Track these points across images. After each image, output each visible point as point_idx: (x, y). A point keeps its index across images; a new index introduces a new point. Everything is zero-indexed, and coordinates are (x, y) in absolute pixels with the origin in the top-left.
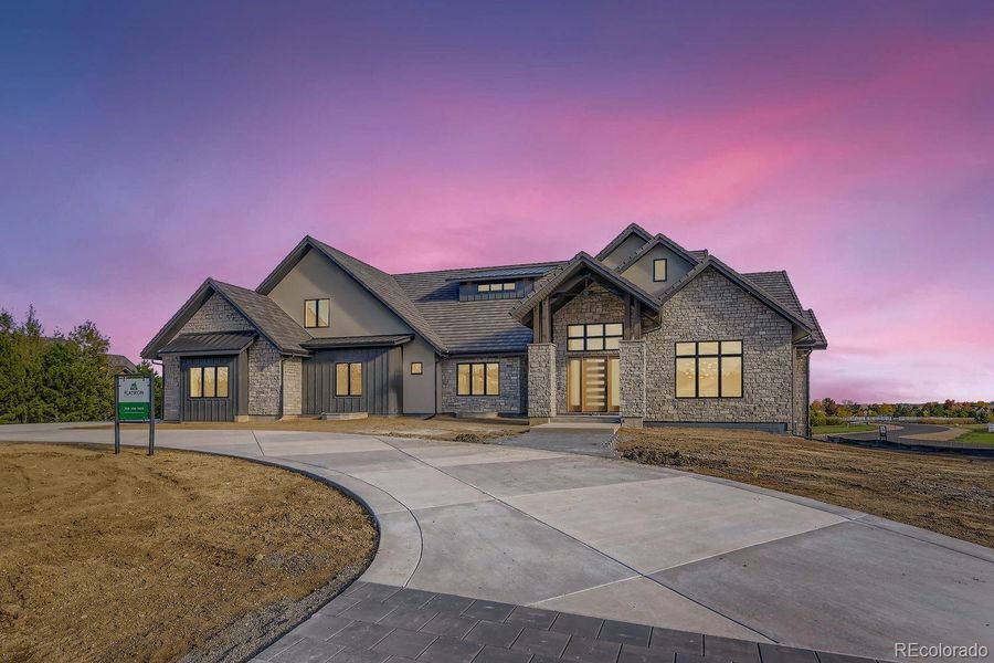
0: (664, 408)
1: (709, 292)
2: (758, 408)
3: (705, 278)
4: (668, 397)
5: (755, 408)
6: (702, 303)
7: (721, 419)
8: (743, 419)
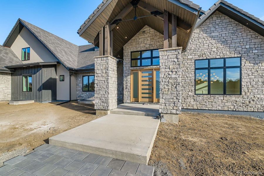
0: (187, 100)
1: (217, 27)
2: (252, 102)
3: (215, 18)
4: (190, 93)
5: (250, 102)
6: (213, 34)
7: (226, 109)
8: (241, 109)
